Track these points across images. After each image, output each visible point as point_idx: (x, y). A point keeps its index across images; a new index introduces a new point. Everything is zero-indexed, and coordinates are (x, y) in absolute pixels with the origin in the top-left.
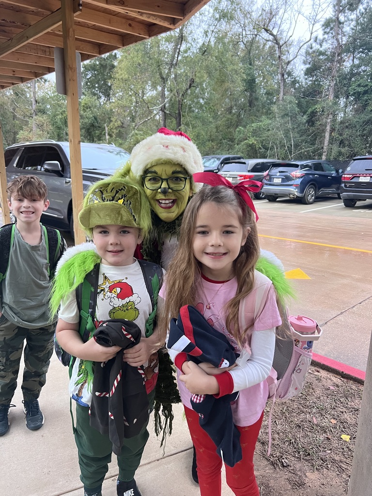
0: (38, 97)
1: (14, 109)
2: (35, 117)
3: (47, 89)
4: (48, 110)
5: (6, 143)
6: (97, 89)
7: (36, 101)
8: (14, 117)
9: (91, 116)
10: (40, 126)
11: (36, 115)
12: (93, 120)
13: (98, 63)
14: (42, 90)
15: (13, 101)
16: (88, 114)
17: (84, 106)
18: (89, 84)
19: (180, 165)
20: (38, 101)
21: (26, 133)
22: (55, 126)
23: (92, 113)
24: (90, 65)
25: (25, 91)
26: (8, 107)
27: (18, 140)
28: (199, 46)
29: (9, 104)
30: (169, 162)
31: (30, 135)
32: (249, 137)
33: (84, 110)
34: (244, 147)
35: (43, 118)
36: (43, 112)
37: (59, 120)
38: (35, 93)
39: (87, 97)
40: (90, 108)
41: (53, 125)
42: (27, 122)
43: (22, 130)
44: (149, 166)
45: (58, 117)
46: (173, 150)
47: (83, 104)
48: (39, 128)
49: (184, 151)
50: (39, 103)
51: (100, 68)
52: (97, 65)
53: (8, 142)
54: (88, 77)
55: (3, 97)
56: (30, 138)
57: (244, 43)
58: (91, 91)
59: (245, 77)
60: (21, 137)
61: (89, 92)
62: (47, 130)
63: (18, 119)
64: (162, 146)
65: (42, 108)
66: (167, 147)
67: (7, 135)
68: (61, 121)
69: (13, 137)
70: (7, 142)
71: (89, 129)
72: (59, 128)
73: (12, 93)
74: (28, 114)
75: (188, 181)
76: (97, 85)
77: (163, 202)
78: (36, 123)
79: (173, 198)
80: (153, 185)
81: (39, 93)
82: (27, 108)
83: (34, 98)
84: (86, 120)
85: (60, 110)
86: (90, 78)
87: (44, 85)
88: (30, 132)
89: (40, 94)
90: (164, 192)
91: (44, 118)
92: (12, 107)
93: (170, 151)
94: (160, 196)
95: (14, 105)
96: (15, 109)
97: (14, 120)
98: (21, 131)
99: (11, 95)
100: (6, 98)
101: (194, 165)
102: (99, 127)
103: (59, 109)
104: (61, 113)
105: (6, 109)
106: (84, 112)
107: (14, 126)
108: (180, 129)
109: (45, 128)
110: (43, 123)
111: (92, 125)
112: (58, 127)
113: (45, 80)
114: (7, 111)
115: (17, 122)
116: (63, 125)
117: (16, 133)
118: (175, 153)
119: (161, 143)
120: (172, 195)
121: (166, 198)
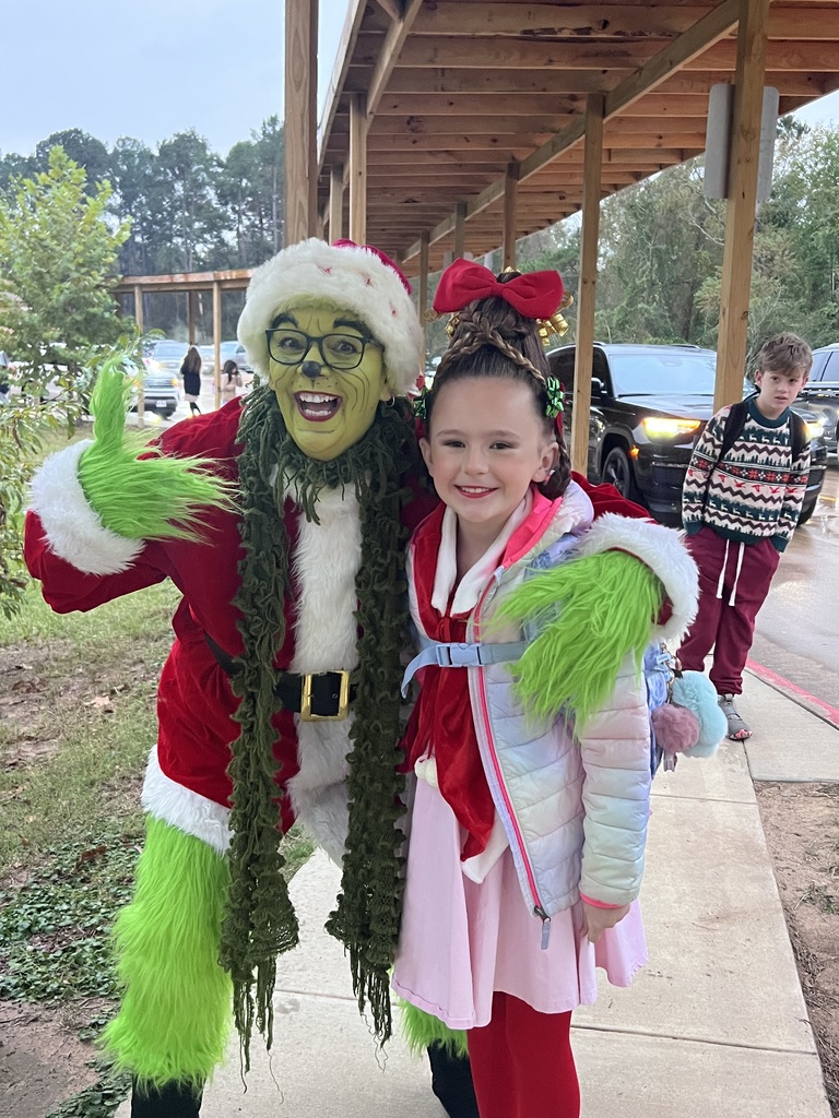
1: (701, 219)
4: (799, 212)
5: (667, 314)
8: (700, 241)
15: (701, 198)
22: (807, 260)
26: (688, 215)
27: (697, 304)
29: (690, 205)
30: (327, 304)
35: (775, 237)
37: (821, 241)
41: (803, 256)
43: (713, 275)
44: (280, 311)
45: (820, 234)
46: (340, 278)
49: (368, 283)
50: (772, 197)
55: (678, 190)
60: (707, 296)
62: (782, 273)
63: (709, 246)
64: (316, 267)
66: (328, 270)
67: (671, 292)
68: (826, 243)
69: (687, 295)
72: (821, 265)
75: (372, 353)
77: (308, 398)
79: (334, 390)
80: (289, 357)
90: (313, 373)
91: (779, 238)
92: (697, 215)
93: (335, 279)
94: (300, 384)
96: (705, 219)
97: (697, 248)
98: (709, 280)
100: (685, 191)
103: (828, 208)
104: (833, 220)
105: (680, 220)
107: (695, 266)
109: (776, 268)
110: (774, 254)
112: (818, 263)
113: (800, 130)
114: (682, 225)
115: (705, 254)
116: (831, 254)
117: (696, 285)
118: (344, 286)
119: (315, 261)
120: (331, 382)
121: (316, 389)
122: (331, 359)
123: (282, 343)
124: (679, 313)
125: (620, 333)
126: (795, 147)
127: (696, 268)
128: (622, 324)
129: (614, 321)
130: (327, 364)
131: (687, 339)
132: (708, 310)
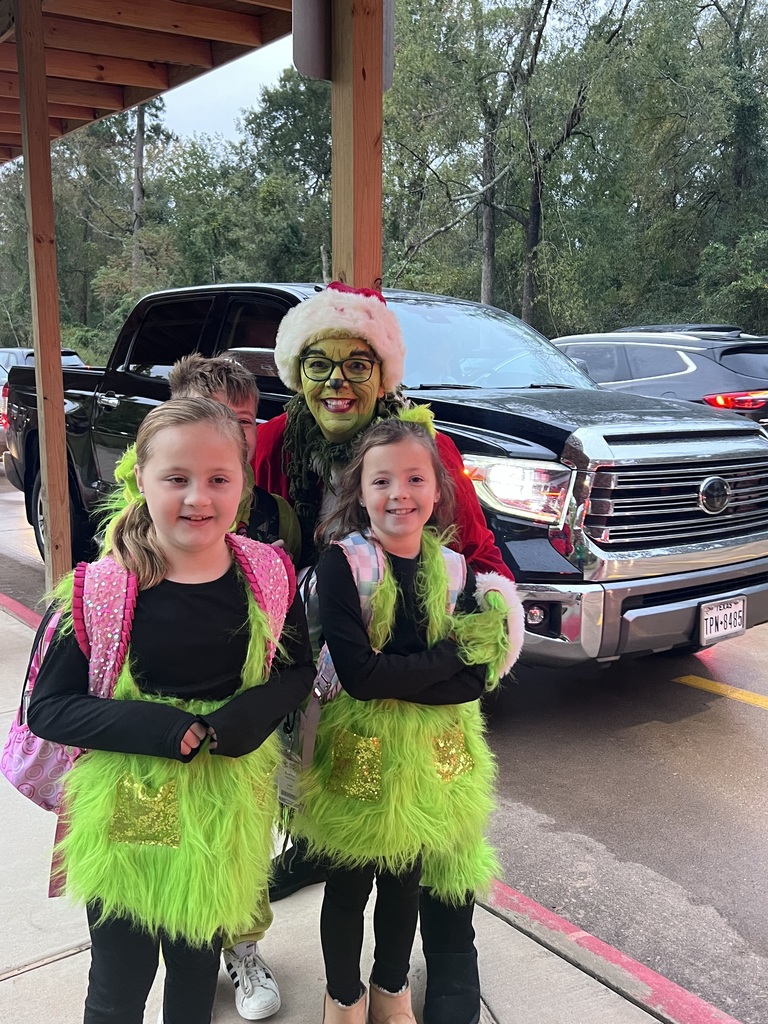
0: (148, 180)
1: (87, 213)
2: (138, 232)
3: (171, 160)
4: (170, 212)
5: (64, 300)
6: (297, 156)
7: (143, 191)
8: (87, 233)
9: (285, 225)
10: (150, 255)
11: (141, 225)
12: (287, 235)
13: (302, 88)
14: (157, 165)
15: (85, 193)
16: (276, 219)
17: (264, 199)
18: (277, 142)
19: (363, 340)
20: (147, 191)
21: (115, 272)
22: (188, 254)
23: (287, 217)
24: (281, 93)
25: (116, 166)
26: (74, 208)
27: (93, 291)
28: (595, 19)
29: (75, 200)
30: (345, 334)
31: (125, 279)
32: (745, 271)
33: (264, 209)
34: (732, 298)
35: (157, 232)
36: (159, 217)
37: (199, 237)
38: (140, 170)
39: (273, 174)
40: (281, 203)
41: (184, 251)
42: (119, 244)
43: (106, 264)
44: (311, 342)
45: (197, 230)
46: (351, 315)
47: (261, 195)
48: (148, 260)
49: (371, 318)
50: (148, 197)
51: (310, 101)
52: (302, 94)
53: (70, 296)
54: (277, 124)
55: (62, 183)
56: (123, 285)
57: (719, 8)
58: (284, 161)
59: (738, 100)
60: (103, 283)
61: (279, 162)
62: (168, 265)
63: (97, 238)
64: (333, 309)
65: (157, 207)
66: (342, 310)
67: (66, 280)
68: (205, 240)
69: (81, 283)
70: (67, 298)
71: (276, 261)
72: (200, 259)
73: (85, 174)
74: (123, 225)
75: (376, 368)
76: (298, 146)
77: (334, 403)
78: (141, 248)
79: (351, 396)
80: (317, 375)
81: (149, 173)
82: (119, 210)
83: (137, 182)
84: (271, 237)
85: (202, 212)
86: (280, 128)
87: (163, 152)
88: (125, 269)
89: (153, 174)
90: (337, 386)
91: (162, 233)
92: (82, 209)
93: (348, 316)
94: (328, 393)
95: (87, 202)
96: (90, 212)
97: (85, 240)
98: (103, 268)
99: (81, 176)
100: (68, 185)
101: (387, 340)
102: (304, 254)
103: (199, 209)
104: (206, 219)
105: (66, 212)
106: (266, 215)
107: (86, 256)
108: (535, 253)
109: (163, 260)
110: (159, 247)
111: (286, 249)
112: (197, 257)
113: (168, 137)
114: (69, 217)
115: (94, 245)
116: (209, 250)
117: (88, 274)
118: (356, 321)
119: (332, 304)
120: (350, 391)
121: (339, 396)
122: (350, 376)
123: (312, 365)
124: (75, 299)
125: (20, 318)
126: (161, 155)
127: (87, 258)
128: (21, 308)
129: (13, 306)
130: (346, 379)
131: (85, 323)
132: (105, 297)
